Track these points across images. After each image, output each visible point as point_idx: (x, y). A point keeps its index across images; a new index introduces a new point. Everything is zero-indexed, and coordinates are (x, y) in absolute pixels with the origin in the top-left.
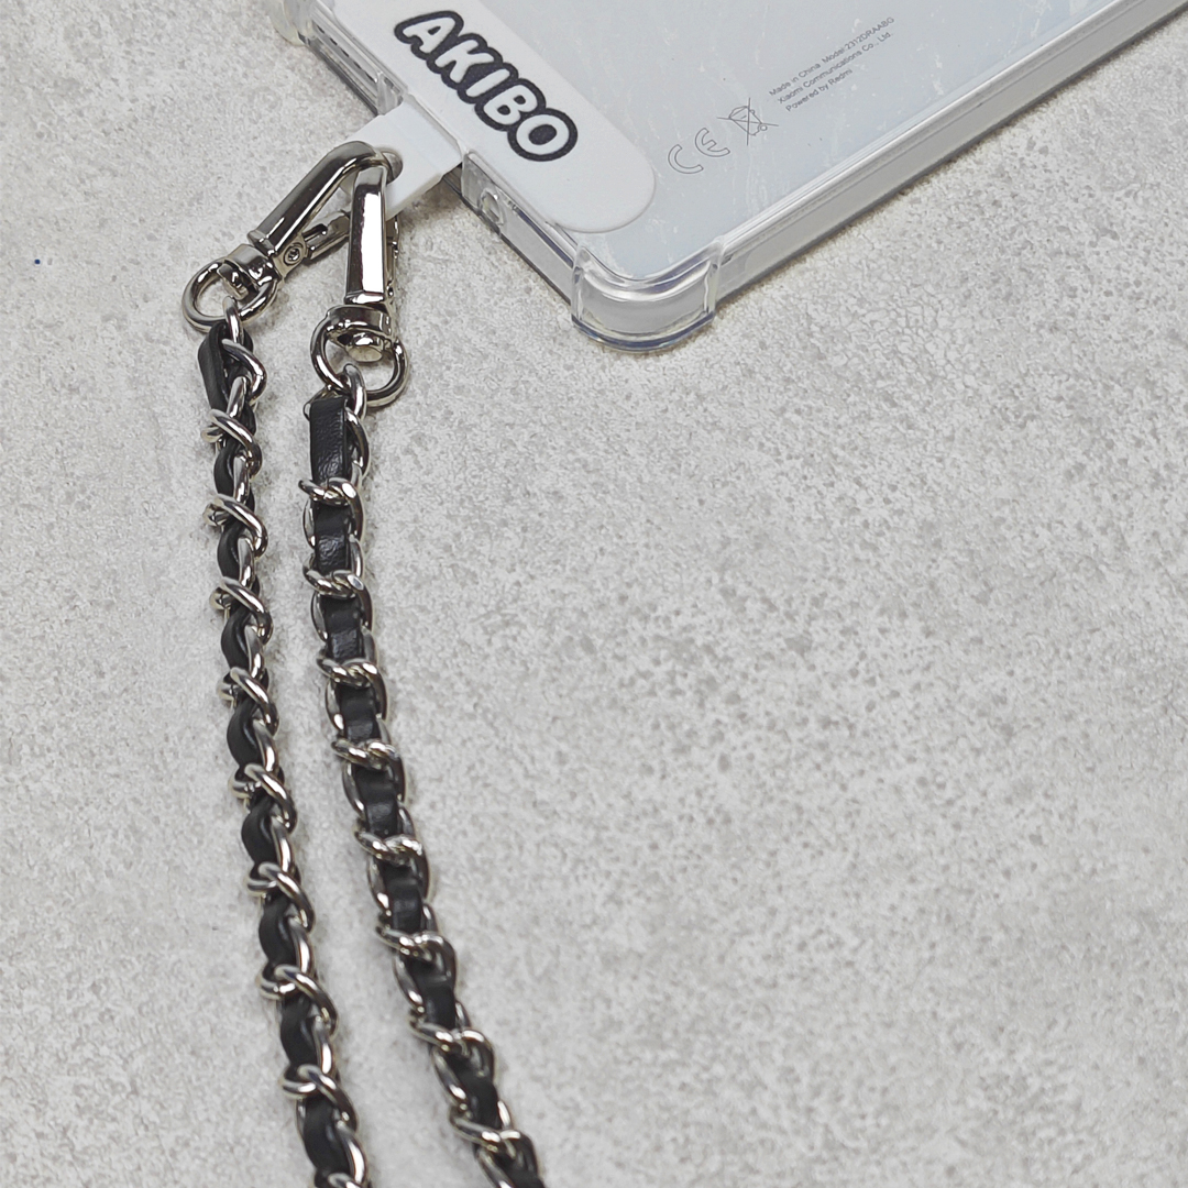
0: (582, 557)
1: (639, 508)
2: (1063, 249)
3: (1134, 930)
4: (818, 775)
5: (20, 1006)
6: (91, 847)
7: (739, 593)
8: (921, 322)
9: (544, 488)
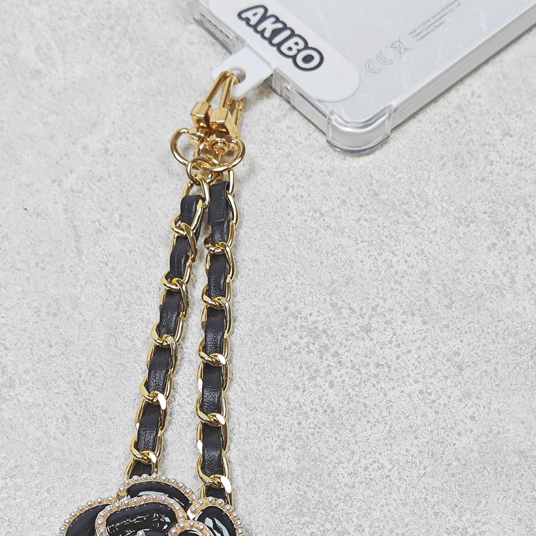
0: (268, 289)
1: (294, 266)
2: (487, 143)
3: (517, 460)
4: (374, 389)
5: (15, 499)
6: (47, 426)
7: (338, 305)
8: (422, 178)
9: (250, 257)
